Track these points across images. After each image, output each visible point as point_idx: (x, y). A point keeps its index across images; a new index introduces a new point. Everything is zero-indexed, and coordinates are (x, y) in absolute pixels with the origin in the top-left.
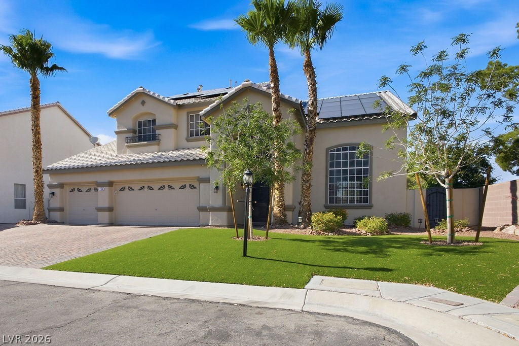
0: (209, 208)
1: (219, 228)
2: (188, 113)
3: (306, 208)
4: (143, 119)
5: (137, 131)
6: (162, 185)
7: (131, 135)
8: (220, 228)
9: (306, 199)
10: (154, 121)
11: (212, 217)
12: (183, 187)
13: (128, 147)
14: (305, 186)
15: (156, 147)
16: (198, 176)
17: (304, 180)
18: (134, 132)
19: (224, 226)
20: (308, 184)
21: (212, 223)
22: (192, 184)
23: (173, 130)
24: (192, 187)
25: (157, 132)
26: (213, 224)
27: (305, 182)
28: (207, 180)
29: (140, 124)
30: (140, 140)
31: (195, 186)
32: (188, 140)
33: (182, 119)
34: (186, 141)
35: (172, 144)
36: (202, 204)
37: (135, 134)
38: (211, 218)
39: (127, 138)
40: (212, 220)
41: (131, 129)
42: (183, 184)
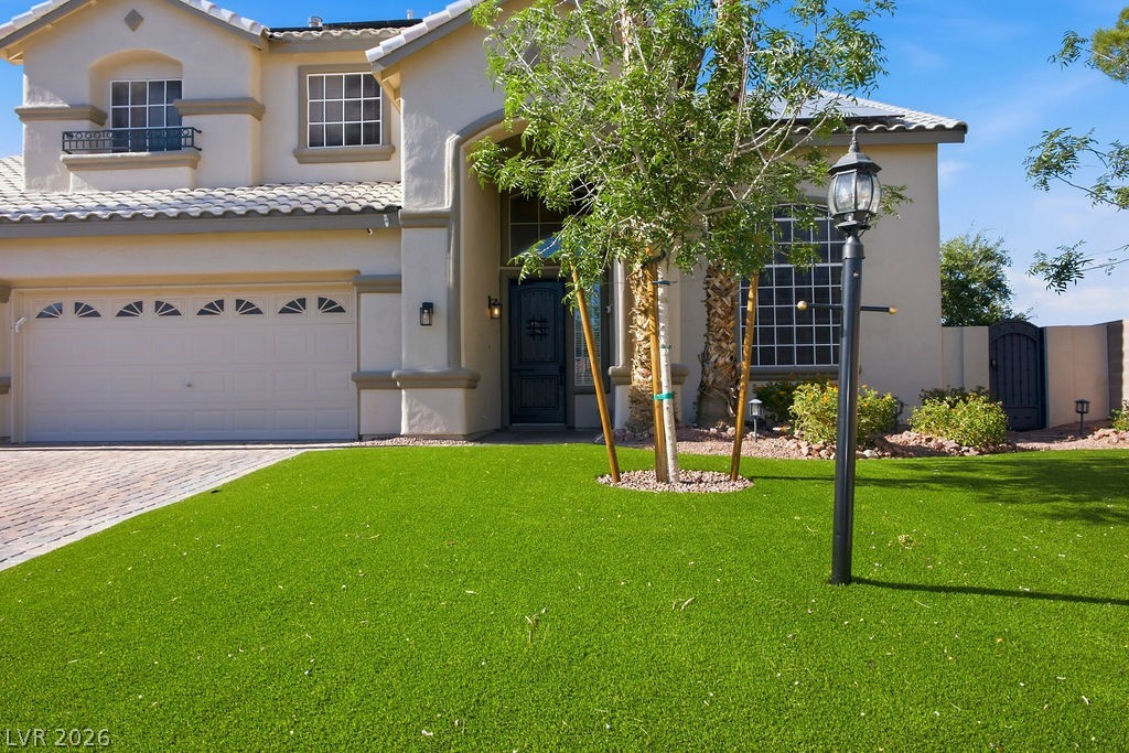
0: (399, 378)
1: (436, 444)
2: (302, 71)
3: (725, 372)
4: (133, 76)
5: (105, 116)
6: (213, 298)
7: (85, 125)
8: (445, 444)
9: (724, 345)
10: (175, 87)
11: (410, 407)
12: (295, 307)
13: (73, 166)
14: (719, 304)
15: (185, 172)
16: (353, 267)
17: (714, 288)
18: (97, 116)
19: (455, 438)
20: (727, 301)
21: (410, 427)
22: (329, 296)
23: (247, 120)
24: (328, 306)
25: (187, 121)
26: (416, 431)
27: (721, 295)
28: (391, 284)
29: (119, 93)
30: (119, 143)
31: (340, 302)
32: (302, 158)
33: (283, 85)
34: (294, 160)
35: (245, 165)
36: (369, 364)
37: (103, 124)
38: (408, 410)
39: (69, 134)
40: (411, 416)
41: (84, 105)
42: (294, 296)
